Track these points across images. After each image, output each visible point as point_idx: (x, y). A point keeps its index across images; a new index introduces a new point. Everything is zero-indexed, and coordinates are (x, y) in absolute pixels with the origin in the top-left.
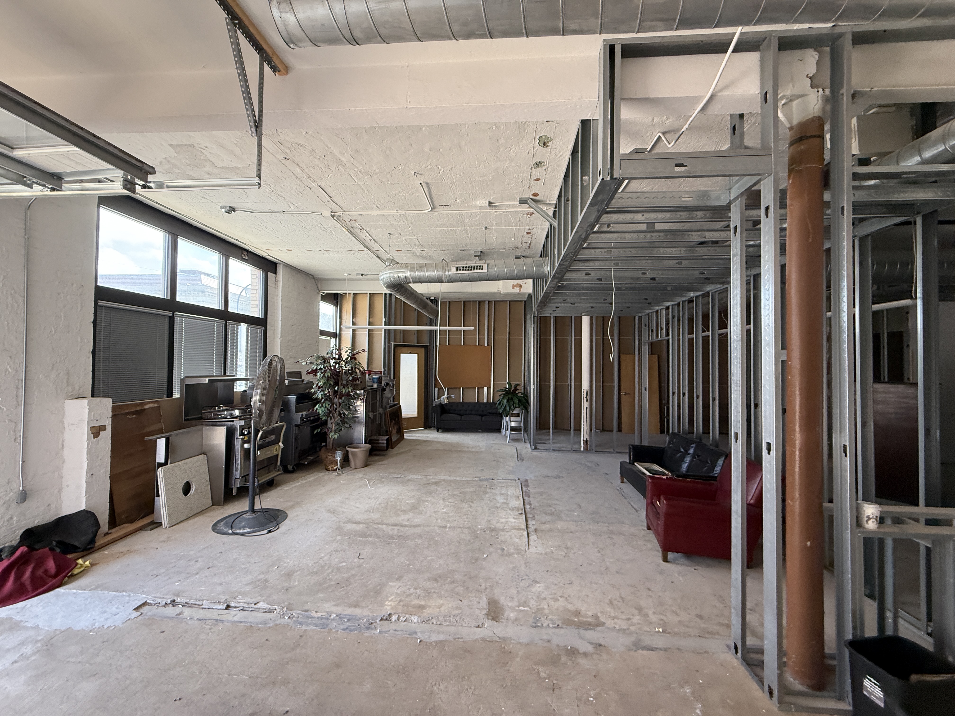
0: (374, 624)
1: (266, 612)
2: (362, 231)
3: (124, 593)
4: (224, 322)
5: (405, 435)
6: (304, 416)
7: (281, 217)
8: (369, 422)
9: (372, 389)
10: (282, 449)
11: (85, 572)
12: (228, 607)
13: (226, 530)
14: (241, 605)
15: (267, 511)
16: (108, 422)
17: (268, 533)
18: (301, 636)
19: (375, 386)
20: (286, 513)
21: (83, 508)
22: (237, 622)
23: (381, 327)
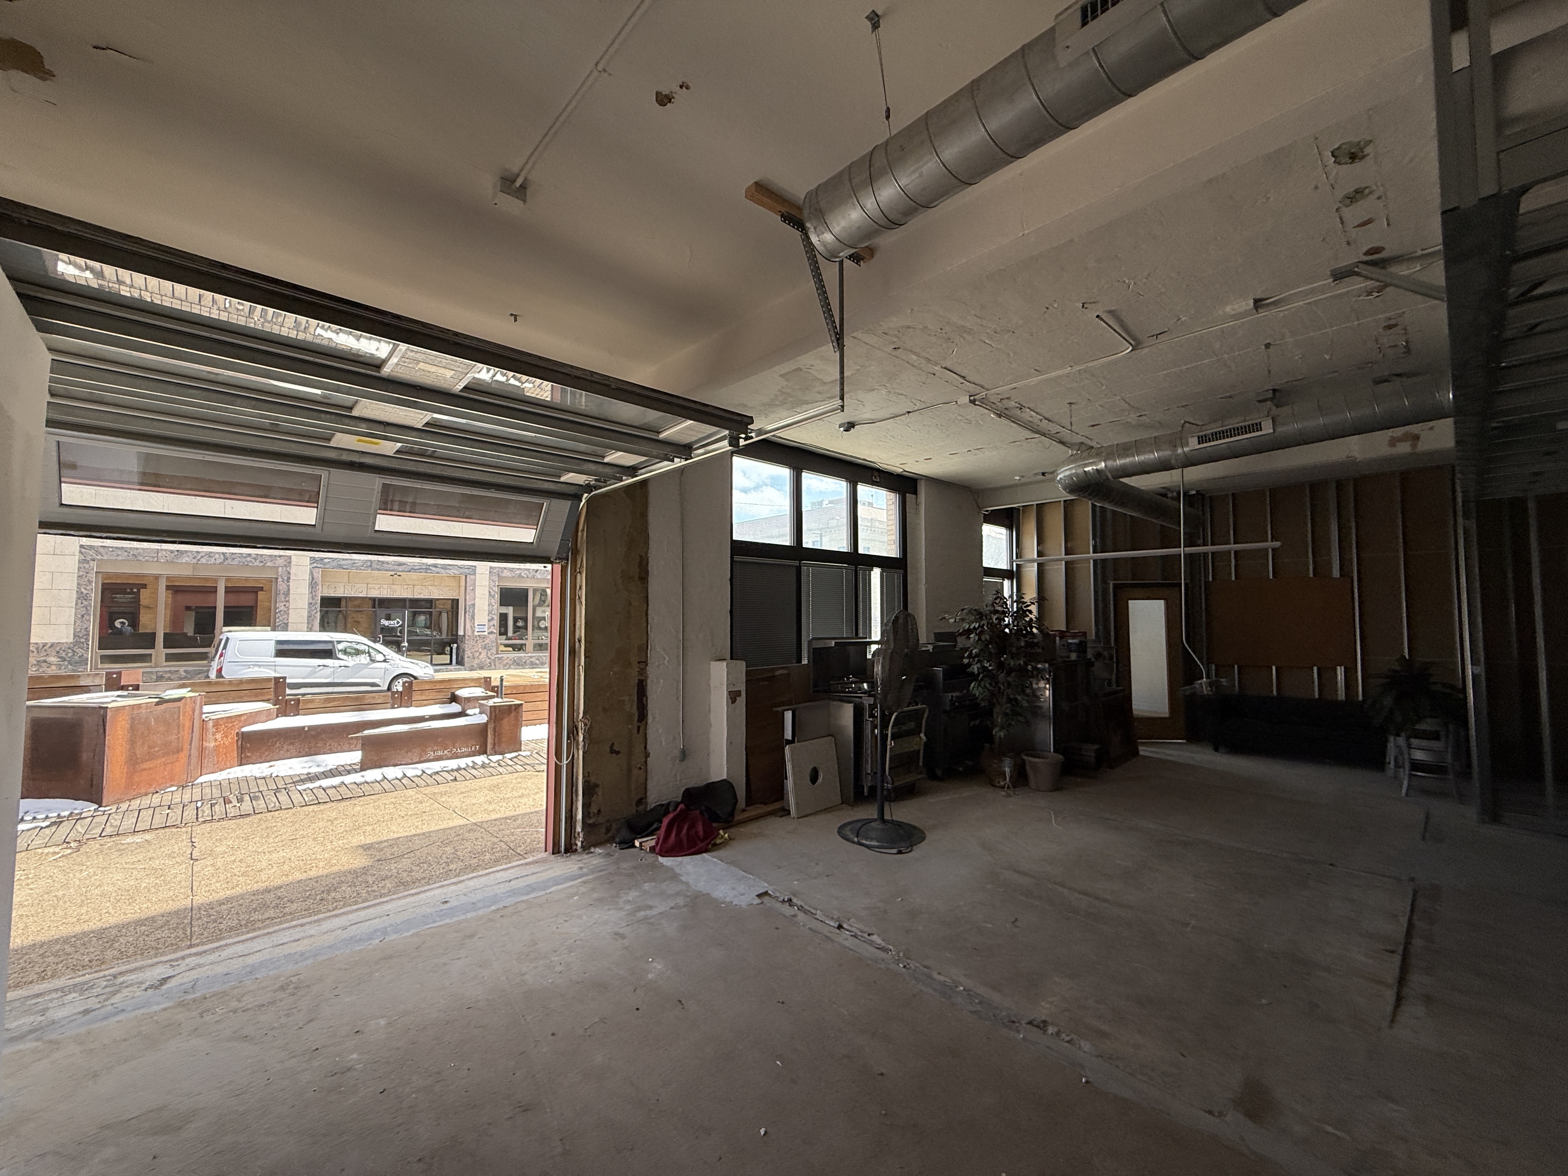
0: (1017, 1024)
1: (879, 948)
2: (1023, 410)
3: (751, 876)
4: (853, 568)
5: (1140, 748)
6: (954, 699)
7: (908, 419)
8: (1059, 717)
9: (1065, 661)
10: (925, 743)
11: (725, 844)
12: (840, 927)
13: (852, 836)
14: (853, 929)
15: (899, 825)
16: (742, 688)
17: (897, 854)
18: (914, 995)
19: (1074, 656)
20: (924, 833)
21: (725, 777)
22: (848, 948)
23: (1088, 556)
